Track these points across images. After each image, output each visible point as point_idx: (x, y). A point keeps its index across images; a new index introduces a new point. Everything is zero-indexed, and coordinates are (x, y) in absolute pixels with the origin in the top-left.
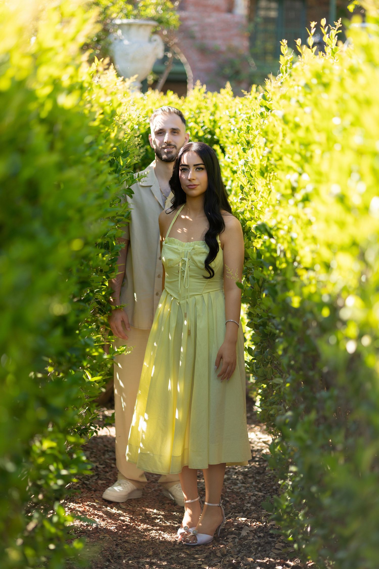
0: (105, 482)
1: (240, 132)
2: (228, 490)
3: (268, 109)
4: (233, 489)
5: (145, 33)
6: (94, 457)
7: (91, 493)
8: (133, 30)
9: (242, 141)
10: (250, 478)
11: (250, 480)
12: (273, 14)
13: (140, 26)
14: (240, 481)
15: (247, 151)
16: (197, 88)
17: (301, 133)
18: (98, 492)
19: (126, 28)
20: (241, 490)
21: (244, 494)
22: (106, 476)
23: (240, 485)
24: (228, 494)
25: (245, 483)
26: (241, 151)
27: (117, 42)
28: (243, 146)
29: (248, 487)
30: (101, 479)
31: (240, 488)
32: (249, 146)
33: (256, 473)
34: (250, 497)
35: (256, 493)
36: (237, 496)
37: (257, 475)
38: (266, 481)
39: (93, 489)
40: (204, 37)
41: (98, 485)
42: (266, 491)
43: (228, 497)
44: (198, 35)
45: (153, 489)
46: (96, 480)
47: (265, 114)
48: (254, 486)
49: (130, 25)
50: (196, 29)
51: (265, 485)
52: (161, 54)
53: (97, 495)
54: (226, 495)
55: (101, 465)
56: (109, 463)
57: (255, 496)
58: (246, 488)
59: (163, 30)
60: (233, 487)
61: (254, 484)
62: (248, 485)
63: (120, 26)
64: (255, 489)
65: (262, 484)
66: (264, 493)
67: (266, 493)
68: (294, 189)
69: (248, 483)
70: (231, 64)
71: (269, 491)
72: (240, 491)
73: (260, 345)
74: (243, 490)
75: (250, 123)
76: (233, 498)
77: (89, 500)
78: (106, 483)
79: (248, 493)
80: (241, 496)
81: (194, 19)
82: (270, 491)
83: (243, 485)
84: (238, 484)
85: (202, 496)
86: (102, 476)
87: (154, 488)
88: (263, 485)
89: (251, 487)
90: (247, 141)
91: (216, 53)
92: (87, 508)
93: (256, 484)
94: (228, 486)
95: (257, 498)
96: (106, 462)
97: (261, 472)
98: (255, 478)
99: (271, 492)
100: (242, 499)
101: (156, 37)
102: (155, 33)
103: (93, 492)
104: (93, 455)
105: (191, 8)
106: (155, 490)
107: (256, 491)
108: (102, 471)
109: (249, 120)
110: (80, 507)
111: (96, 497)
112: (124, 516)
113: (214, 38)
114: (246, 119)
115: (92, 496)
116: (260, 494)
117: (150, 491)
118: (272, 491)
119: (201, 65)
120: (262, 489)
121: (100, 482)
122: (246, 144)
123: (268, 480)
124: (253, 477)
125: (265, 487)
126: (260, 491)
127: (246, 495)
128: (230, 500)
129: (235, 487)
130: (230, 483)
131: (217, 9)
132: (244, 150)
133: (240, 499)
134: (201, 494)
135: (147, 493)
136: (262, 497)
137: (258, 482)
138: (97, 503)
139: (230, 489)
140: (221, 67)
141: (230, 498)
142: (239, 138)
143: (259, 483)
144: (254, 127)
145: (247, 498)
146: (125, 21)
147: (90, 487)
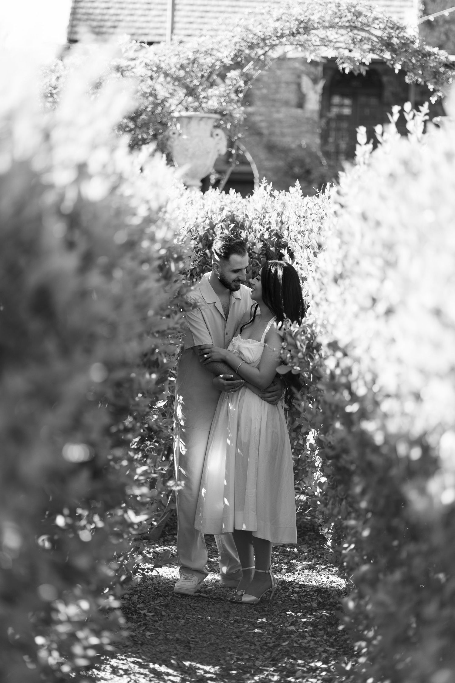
0: (153, 633)
1: (310, 234)
2: (295, 645)
3: (342, 206)
4: (300, 644)
5: (207, 126)
6: (143, 602)
7: (137, 647)
8: (194, 123)
9: (313, 243)
10: (320, 630)
11: (321, 633)
12: (347, 111)
13: (202, 118)
14: (308, 634)
15: (318, 255)
16: (263, 186)
17: (384, 233)
18: (146, 646)
19: (185, 121)
20: (310, 644)
21: (313, 649)
22: (154, 626)
23: (309, 638)
24: (295, 649)
25: (315, 635)
26: (311, 256)
27: (176, 136)
28: (314, 250)
29: (318, 641)
30: (149, 630)
31: (309, 642)
32: (321, 249)
33: (327, 624)
34: (320, 654)
35: (328, 648)
36: (305, 652)
37: (328, 626)
38: (339, 634)
39: (140, 642)
40: (272, 134)
41: (146, 638)
42: (339, 646)
43: (295, 653)
44: (265, 132)
45: (209, 643)
46: (143, 630)
47: (338, 213)
48: (326, 640)
49: (190, 118)
50: (263, 125)
51: (338, 639)
52: (224, 150)
53: (144, 649)
54: (292, 650)
55: (150, 612)
56: (160, 610)
57: (326, 652)
58: (316, 642)
59: (226, 123)
60: (301, 641)
61: (325, 637)
62: (318, 639)
63: (179, 119)
64: (325, 644)
65: (334, 637)
66: (337, 649)
67: (339, 649)
68: (374, 300)
69: (318, 636)
70: (301, 163)
71: (342, 646)
72: (309, 646)
73: (332, 478)
74: (312, 644)
75: (322, 224)
76: (301, 654)
77: (134, 656)
78: (155, 634)
79: (318, 649)
80: (310, 652)
81: (261, 114)
82: (344, 646)
83: (313, 638)
84: (306, 637)
85: (264, 651)
86: (150, 626)
87: (209, 640)
88: (336, 639)
89: (322, 641)
90: (318, 244)
91: (285, 151)
92: (132, 665)
93: (328, 638)
94: (295, 639)
95: (328, 654)
96: (155, 609)
97: (333, 622)
98: (327, 630)
99: (345, 648)
100: (311, 656)
101: (219, 131)
102: (217, 127)
103: (139, 646)
104: (141, 601)
105: (258, 103)
106: (210, 644)
107: (328, 646)
108: (150, 620)
109: (320, 220)
110: (123, 664)
111: (143, 652)
112: (175, 676)
113: (283, 135)
114: (318, 219)
115: (138, 651)
116: (332, 649)
117: (205, 645)
118: (346, 646)
119: (268, 164)
120: (334, 644)
121: (148, 633)
122: (318, 247)
123: (341, 633)
124: (324, 628)
125: (338, 641)
126: (332, 646)
127: (316, 652)
128: (297, 656)
129: (303, 641)
130: (297, 636)
131: (287, 103)
132: (315, 254)
133: (309, 656)
134: (264, 649)
135: (202, 648)
136: (335, 653)
137: (329, 635)
138: (143, 659)
139: (297, 643)
140: (291, 167)
141: (297, 654)
142: (309, 240)
143: (330, 637)
144: (327, 228)
145: (317, 654)
146: (184, 113)
147: (137, 640)
